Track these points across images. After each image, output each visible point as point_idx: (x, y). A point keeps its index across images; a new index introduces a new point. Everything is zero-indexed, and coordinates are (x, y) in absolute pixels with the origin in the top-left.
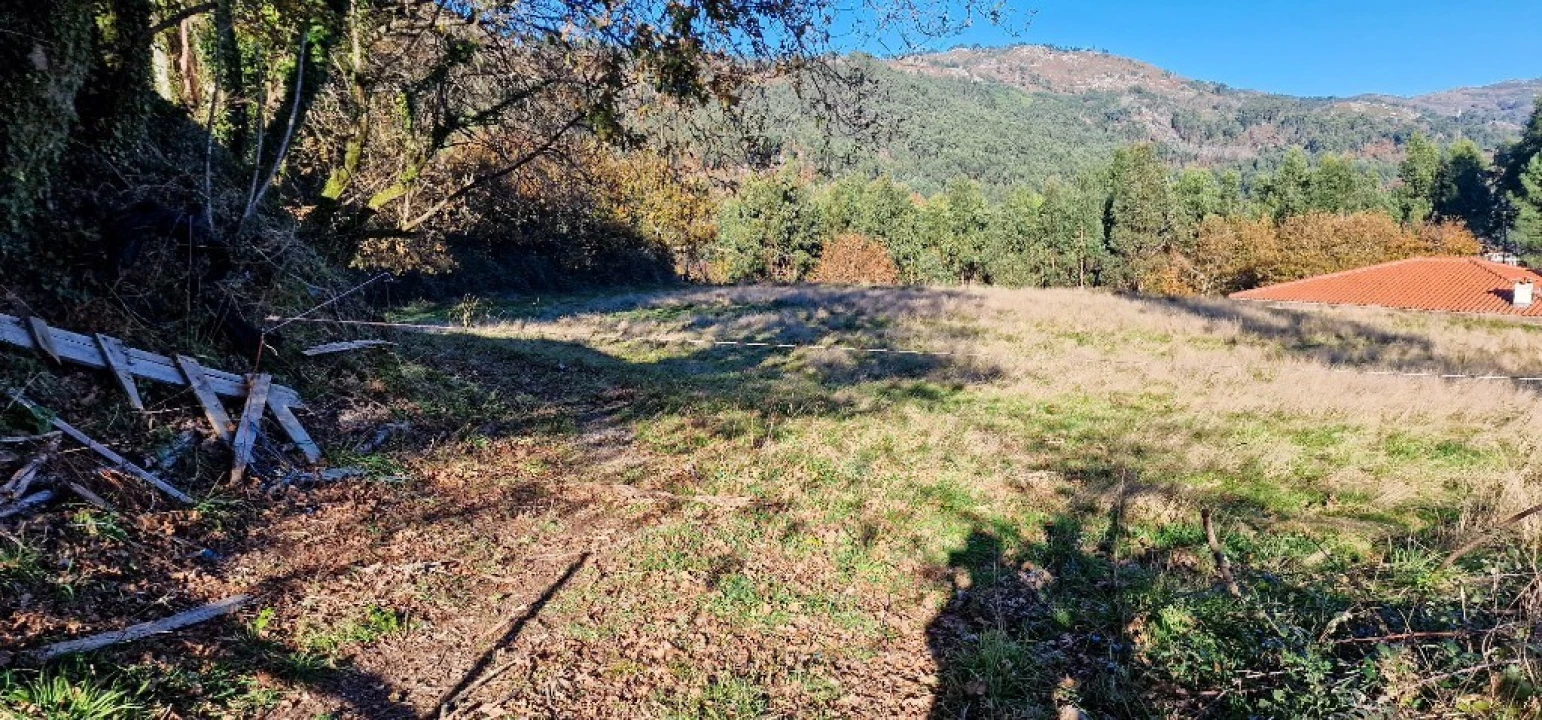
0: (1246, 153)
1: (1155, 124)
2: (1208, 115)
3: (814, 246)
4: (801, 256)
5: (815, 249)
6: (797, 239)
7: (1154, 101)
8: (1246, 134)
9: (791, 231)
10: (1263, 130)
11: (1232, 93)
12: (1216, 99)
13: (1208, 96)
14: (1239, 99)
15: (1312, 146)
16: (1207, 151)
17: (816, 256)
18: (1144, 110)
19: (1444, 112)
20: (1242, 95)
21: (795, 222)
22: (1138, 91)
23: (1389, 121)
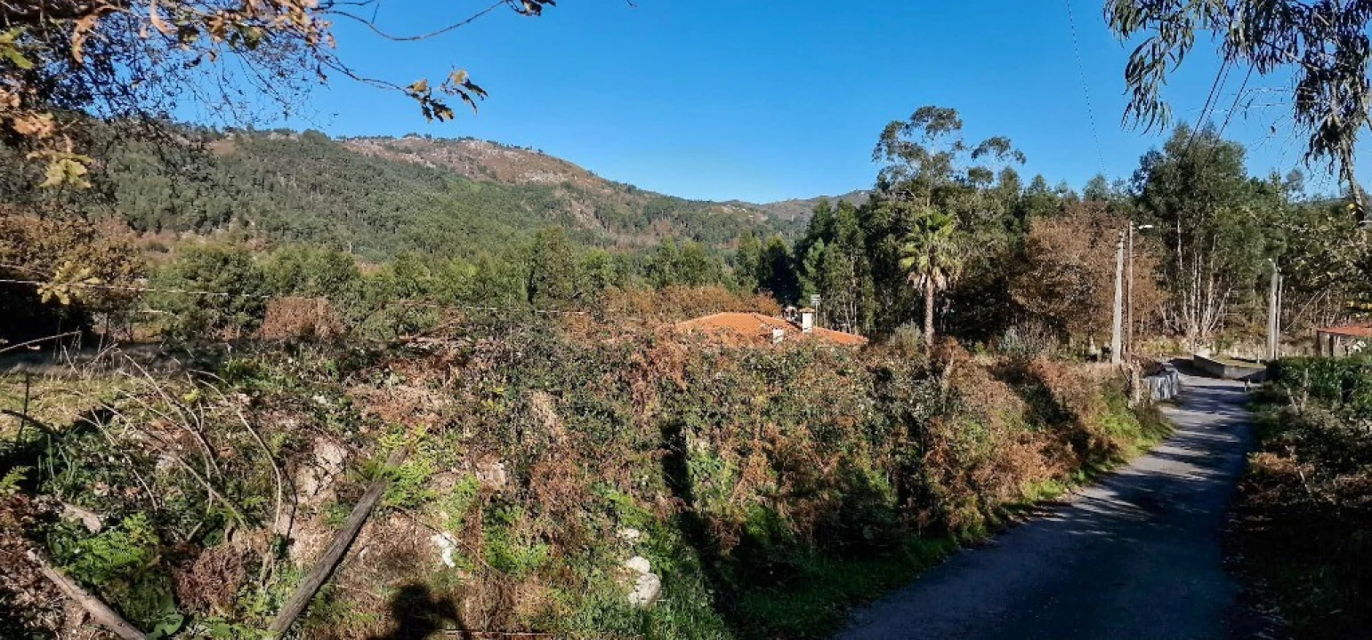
0: (652, 241)
1: (582, 214)
2: (622, 210)
3: (259, 308)
4: (243, 317)
5: (258, 311)
6: (239, 301)
7: (581, 195)
8: (652, 226)
9: (234, 293)
10: (663, 224)
11: (641, 193)
12: (628, 197)
13: (622, 194)
14: (646, 199)
15: (697, 238)
16: (624, 239)
17: (260, 317)
18: (574, 202)
19: (783, 217)
20: (647, 196)
21: (237, 285)
22: (567, 186)
23: (748, 221)
